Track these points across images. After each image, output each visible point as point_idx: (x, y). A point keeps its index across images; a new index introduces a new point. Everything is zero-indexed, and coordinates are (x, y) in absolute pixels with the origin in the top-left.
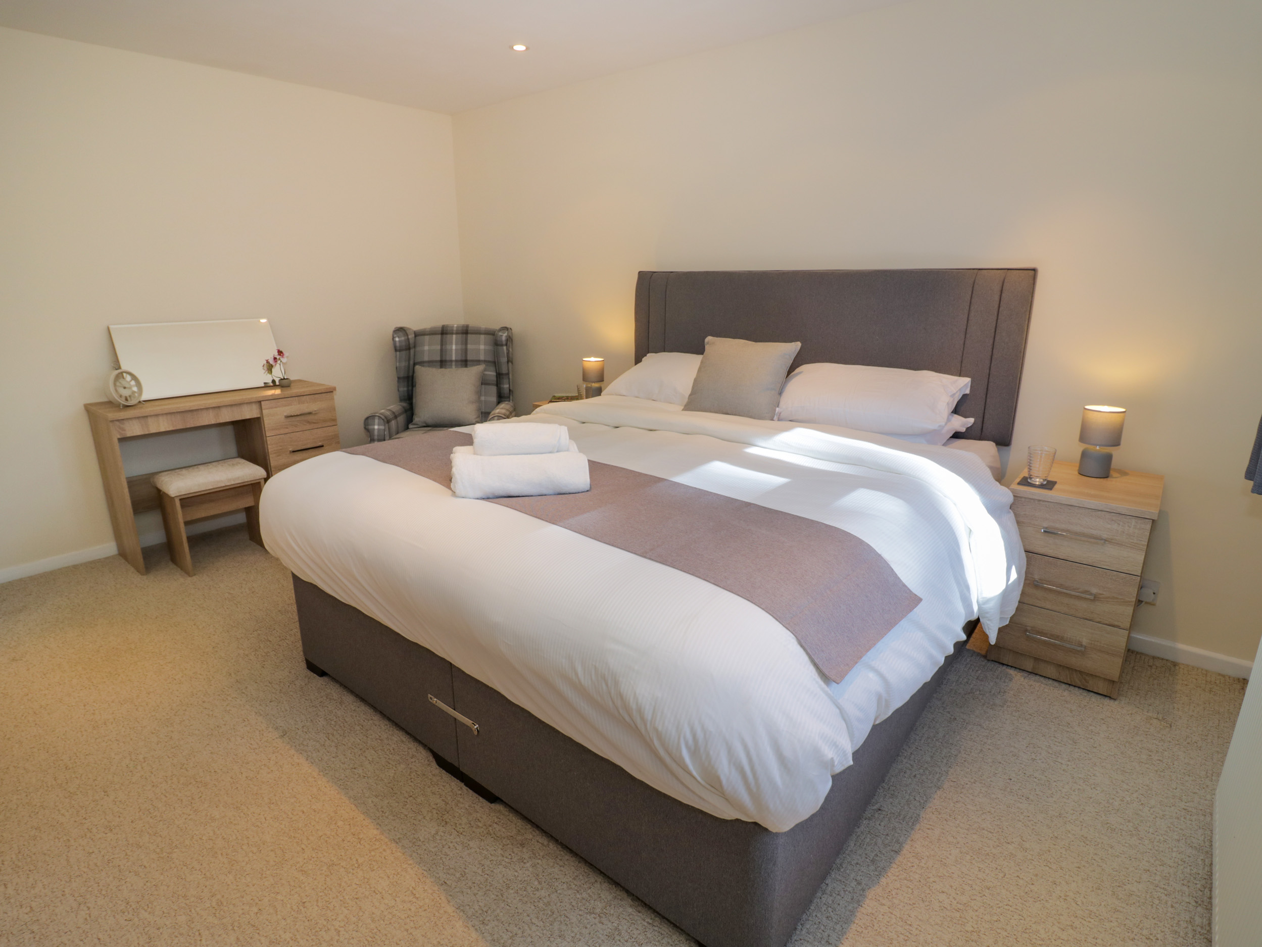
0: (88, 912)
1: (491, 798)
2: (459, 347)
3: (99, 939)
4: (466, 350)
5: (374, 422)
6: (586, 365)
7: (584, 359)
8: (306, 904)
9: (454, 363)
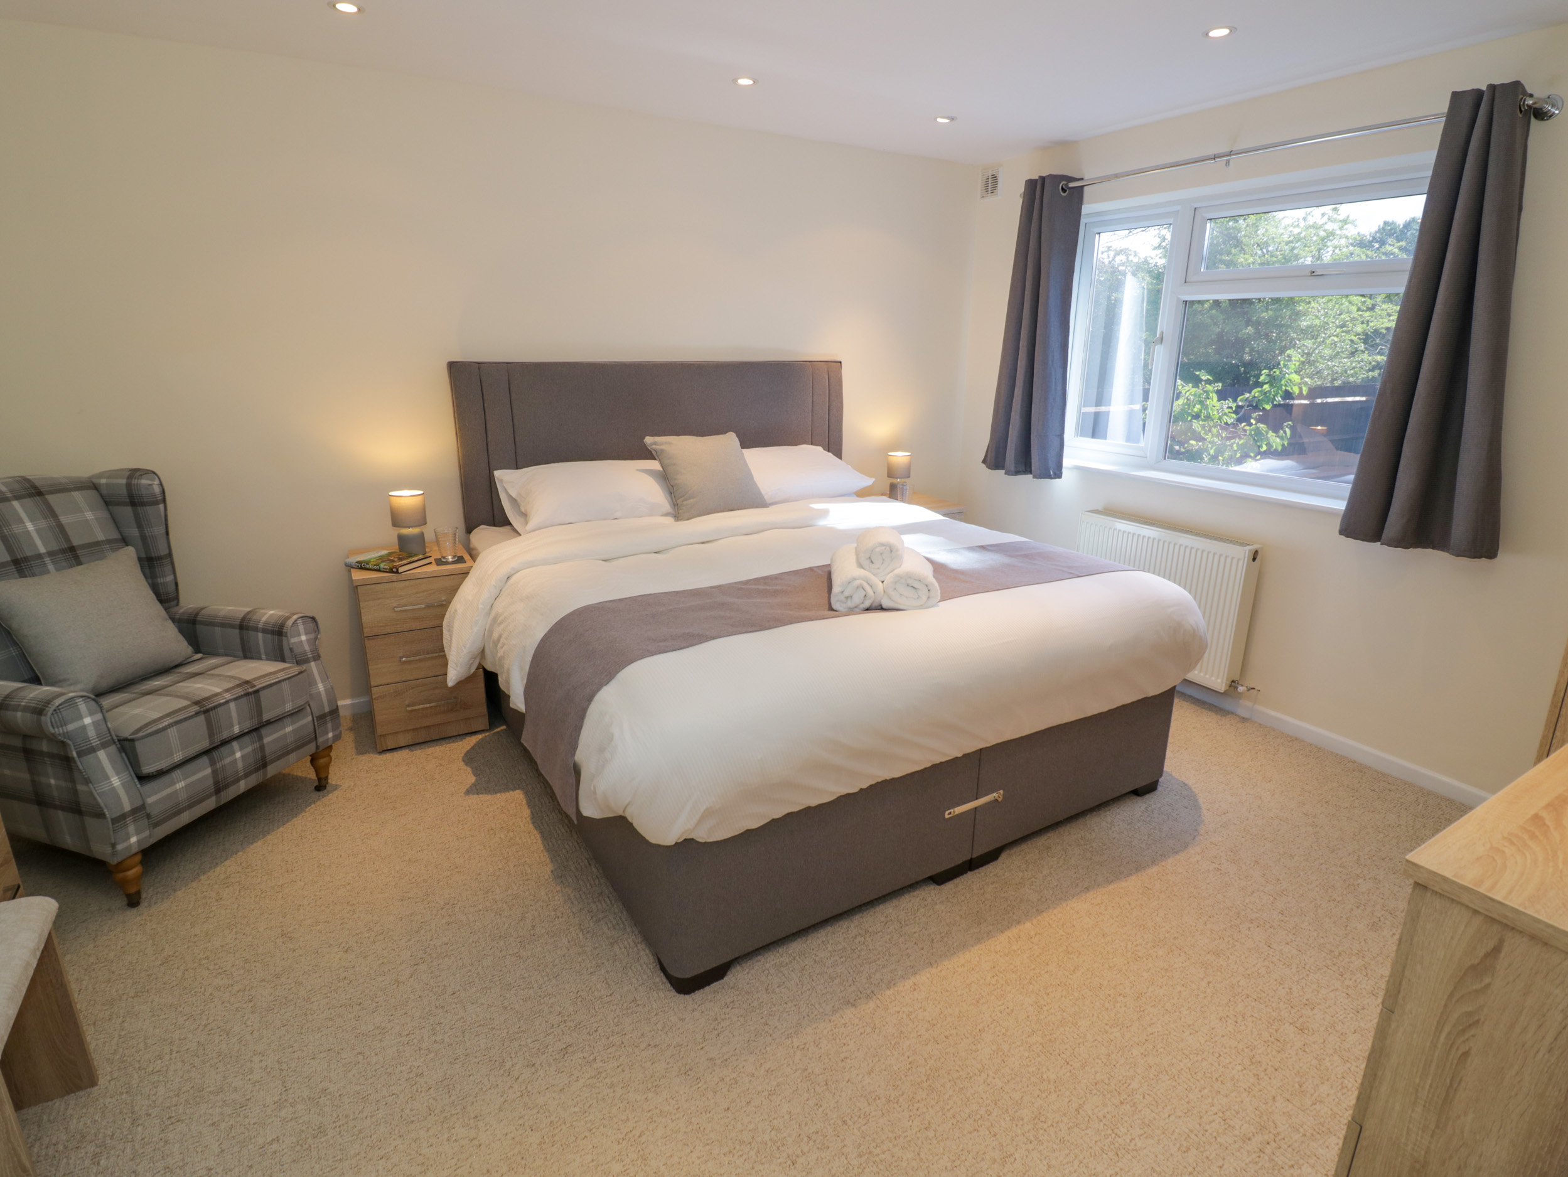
0: (1137, 1139)
1: (991, 856)
2: (43, 524)
3: (1169, 1116)
4: (61, 527)
5: (78, 710)
6: (396, 502)
7: (391, 494)
8: (1111, 965)
9: (47, 560)
